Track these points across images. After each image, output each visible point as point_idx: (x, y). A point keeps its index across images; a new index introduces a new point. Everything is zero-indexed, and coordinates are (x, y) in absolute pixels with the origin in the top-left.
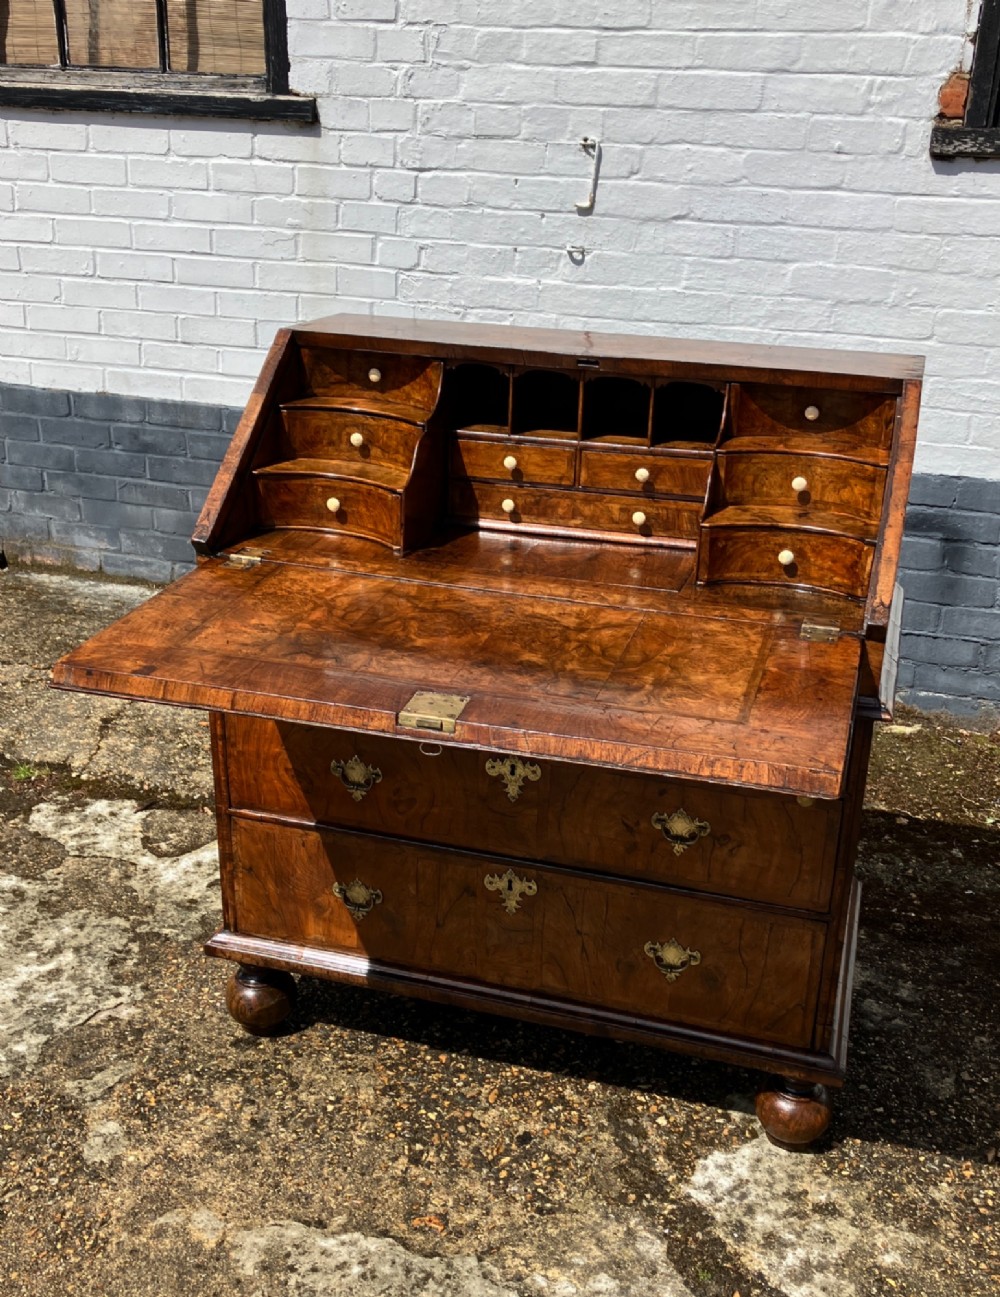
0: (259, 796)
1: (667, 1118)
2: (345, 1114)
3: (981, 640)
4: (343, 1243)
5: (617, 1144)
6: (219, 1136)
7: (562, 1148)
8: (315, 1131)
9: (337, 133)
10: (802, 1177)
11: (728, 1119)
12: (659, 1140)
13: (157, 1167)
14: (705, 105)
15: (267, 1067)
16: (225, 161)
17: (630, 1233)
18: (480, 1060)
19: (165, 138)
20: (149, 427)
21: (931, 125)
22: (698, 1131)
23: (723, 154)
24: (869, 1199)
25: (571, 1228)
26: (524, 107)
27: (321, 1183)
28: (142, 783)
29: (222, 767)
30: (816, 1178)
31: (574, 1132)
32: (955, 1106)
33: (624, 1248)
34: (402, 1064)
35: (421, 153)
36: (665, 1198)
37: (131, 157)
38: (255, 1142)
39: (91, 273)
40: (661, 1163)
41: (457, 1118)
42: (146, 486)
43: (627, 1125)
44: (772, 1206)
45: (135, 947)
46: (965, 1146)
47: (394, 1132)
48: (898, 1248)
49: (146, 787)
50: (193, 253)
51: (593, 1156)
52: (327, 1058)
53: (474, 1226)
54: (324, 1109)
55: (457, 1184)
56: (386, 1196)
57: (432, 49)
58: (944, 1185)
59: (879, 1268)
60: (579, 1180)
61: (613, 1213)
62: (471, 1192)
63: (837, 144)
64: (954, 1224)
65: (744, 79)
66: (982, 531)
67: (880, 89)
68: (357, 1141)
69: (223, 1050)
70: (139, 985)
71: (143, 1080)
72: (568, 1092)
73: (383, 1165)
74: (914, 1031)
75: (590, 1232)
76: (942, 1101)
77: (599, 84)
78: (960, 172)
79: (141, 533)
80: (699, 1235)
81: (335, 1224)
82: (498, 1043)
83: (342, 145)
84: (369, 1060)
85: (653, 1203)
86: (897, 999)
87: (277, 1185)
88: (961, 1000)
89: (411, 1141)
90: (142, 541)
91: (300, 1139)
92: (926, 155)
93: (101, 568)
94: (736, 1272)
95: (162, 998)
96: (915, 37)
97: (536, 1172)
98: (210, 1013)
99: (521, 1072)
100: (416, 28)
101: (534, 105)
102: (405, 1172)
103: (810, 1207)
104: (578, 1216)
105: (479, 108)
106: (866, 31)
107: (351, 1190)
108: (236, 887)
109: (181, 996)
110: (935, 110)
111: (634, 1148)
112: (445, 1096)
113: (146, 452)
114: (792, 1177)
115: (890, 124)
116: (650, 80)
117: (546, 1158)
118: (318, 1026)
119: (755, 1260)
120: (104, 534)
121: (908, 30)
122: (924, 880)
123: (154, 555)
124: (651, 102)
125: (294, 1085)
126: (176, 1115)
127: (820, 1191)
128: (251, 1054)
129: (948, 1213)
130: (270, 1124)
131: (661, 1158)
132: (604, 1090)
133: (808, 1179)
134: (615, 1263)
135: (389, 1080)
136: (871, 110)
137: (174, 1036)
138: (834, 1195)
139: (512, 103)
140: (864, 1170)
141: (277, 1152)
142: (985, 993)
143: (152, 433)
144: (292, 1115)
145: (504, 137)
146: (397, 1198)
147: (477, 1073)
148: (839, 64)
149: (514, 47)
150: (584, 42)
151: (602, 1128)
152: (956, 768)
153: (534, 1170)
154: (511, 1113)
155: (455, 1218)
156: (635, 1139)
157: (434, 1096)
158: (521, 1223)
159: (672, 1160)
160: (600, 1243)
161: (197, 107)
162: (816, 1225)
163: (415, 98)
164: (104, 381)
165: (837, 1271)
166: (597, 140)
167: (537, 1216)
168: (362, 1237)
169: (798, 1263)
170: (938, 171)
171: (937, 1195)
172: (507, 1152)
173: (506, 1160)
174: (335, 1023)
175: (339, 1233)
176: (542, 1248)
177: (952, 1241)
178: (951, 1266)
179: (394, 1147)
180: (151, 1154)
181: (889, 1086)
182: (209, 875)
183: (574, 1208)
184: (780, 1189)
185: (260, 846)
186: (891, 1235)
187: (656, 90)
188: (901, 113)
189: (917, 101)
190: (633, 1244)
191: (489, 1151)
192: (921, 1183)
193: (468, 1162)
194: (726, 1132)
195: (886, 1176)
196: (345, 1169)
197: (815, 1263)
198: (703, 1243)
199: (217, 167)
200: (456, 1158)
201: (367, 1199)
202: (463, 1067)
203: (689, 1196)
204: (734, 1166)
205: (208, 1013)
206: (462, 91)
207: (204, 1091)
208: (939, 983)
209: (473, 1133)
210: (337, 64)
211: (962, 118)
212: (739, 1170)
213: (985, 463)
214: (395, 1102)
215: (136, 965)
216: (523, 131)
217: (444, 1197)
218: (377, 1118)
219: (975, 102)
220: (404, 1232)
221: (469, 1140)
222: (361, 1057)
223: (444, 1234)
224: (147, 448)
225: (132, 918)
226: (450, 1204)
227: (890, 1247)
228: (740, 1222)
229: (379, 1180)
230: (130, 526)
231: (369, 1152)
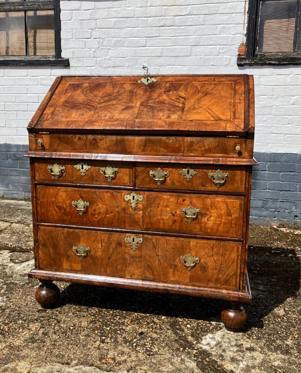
0: (48, 217)
1: (190, 325)
2: (76, 330)
3: (264, 199)
4: (76, 369)
5: (174, 333)
6: (31, 338)
7: (154, 336)
8: (66, 335)
9: (74, 68)
10: (240, 340)
11: (211, 324)
12: (188, 331)
13: (6, 350)
14: (176, 55)
15: (49, 317)
16: (43, 77)
17: (182, 360)
18: (124, 312)
19: (26, 72)
20: (19, 153)
21: (237, 57)
22: (201, 328)
23: (181, 68)
24: (265, 345)
25: (161, 360)
26: (126, 58)
27: (68, 351)
28: (11, 246)
29: (35, 208)
30: (245, 340)
31: (159, 331)
32: (286, 317)
33: (181, 365)
34: (97, 315)
35: (98, 72)
36: (193, 349)
37: (16, 77)
38: (44, 339)
39: (4, 109)
40: (190, 338)
41: (117, 329)
42: (18, 170)
43: (177, 328)
44: (231, 349)
45: (5, 287)
46: (293, 329)
47: (95, 334)
48: (279, 359)
49: (12, 247)
50: (33, 102)
51: (166, 337)
52: (71, 314)
53: (125, 361)
54: (70, 329)
55: (118, 348)
56: (92, 353)
57: (101, 45)
58: (289, 340)
59: (274, 366)
60: (162, 345)
61: (175, 354)
62: (123, 350)
63: (212, 63)
64: (296, 351)
65: (186, 48)
66: (261, 167)
67: (222, 49)
68: (81, 337)
69: (34, 313)
70: (5, 297)
71: (4, 323)
72: (155, 320)
73: (91, 344)
74: (267, 298)
75: (168, 360)
76: (281, 316)
77: (147, 51)
78: (245, 69)
79: (16, 184)
80: (207, 359)
81: (73, 363)
82: (130, 307)
83: (76, 71)
84: (85, 314)
85: (189, 350)
86: (259, 290)
87: (52, 352)
88: (279, 289)
89: (101, 336)
90: (16, 187)
91: (60, 338)
92: (236, 65)
93: (3, 196)
94: (223, 370)
95: (13, 300)
96: (230, 35)
97: (146, 343)
98: (30, 303)
99: (138, 315)
100: (96, 40)
101: (129, 58)
102: (99, 346)
103: (245, 349)
104: (163, 356)
105: (114, 59)
106: (217, 35)
107: (79, 352)
108: (39, 252)
109: (20, 299)
110: (237, 54)
111: (180, 334)
112: (112, 323)
113: (18, 160)
114: (236, 340)
115: (226, 57)
116: (161, 50)
117: (150, 339)
118: (67, 305)
119: (229, 366)
120: (4, 185)
121: (228, 34)
122: (260, 260)
123: (19, 191)
124: (161, 55)
125: (59, 322)
126: (15, 333)
127: (247, 344)
128: (44, 314)
129: (293, 348)
130: (50, 334)
131: (190, 337)
132: (167, 318)
133: (242, 340)
134: (178, 370)
135: (92, 319)
136: (220, 54)
137: (17, 310)
138: (252, 345)
139: (123, 57)
140: (261, 337)
141: (52, 342)
142: (286, 287)
143: (20, 154)
144: (58, 331)
145: (121, 67)
146: (96, 353)
147: (123, 316)
148: (211, 43)
149: (123, 43)
150: (142, 41)
151: (168, 329)
152: (262, 235)
153: (145, 343)
154: (136, 327)
155: (118, 359)
156: (180, 332)
157: (108, 323)
158: (142, 359)
159: (194, 337)
160: (172, 364)
161: (36, 63)
162: (248, 354)
163: (96, 58)
164: (6, 140)
165: (259, 368)
166: (147, 66)
167: (148, 356)
168: (83, 367)
169: (244, 366)
170: (240, 69)
171: (288, 343)
172: (136, 338)
173: (135, 340)
174: (73, 304)
175: (74, 366)
176: (151, 366)
177: (297, 357)
178: (299, 364)
179: (95, 338)
180: (4, 345)
181: (262, 312)
182: (31, 267)
183: (161, 353)
184: (233, 343)
185: (48, 236)
186: (275, 356)
187: (162, 52)
188: (228, 55)
189: (233, 51)
190: (184, 363)
191: (129, 338)
192: (281, 340)
193: (122, 341)
194: (211, 328)
195: (269, 338)
196: (77, 346)
197: (251, 366)
198: (209, 362)
199: (41, 79)
200: (117, 340)
201: (85, 355)
202: (118, 314)
203: (201, 348)
204: (216, 338)
205: (29, 303)
206: (109, 55)
207: (26, 325)
208: (271, 285)
209: (123, 333)
210: (75, 50)
211: (245, 55)
212: (218, 339)
213: (260, 147)
214: (95, 325)
215: (4, 291)
216: (126, 65)
217: (114, 352)
218: (89, 330)
219: (247, 51)
220: (99, 364)
221: (122, 335)
222: (82, 313)
223: (114, 364)
224: (18, 159)
225: (5, 279)
226: (116, 354)
227: (276, 359)
228: (221, 354)
229: (89, 349)
230: (12, 182)
231: (86, 340)
